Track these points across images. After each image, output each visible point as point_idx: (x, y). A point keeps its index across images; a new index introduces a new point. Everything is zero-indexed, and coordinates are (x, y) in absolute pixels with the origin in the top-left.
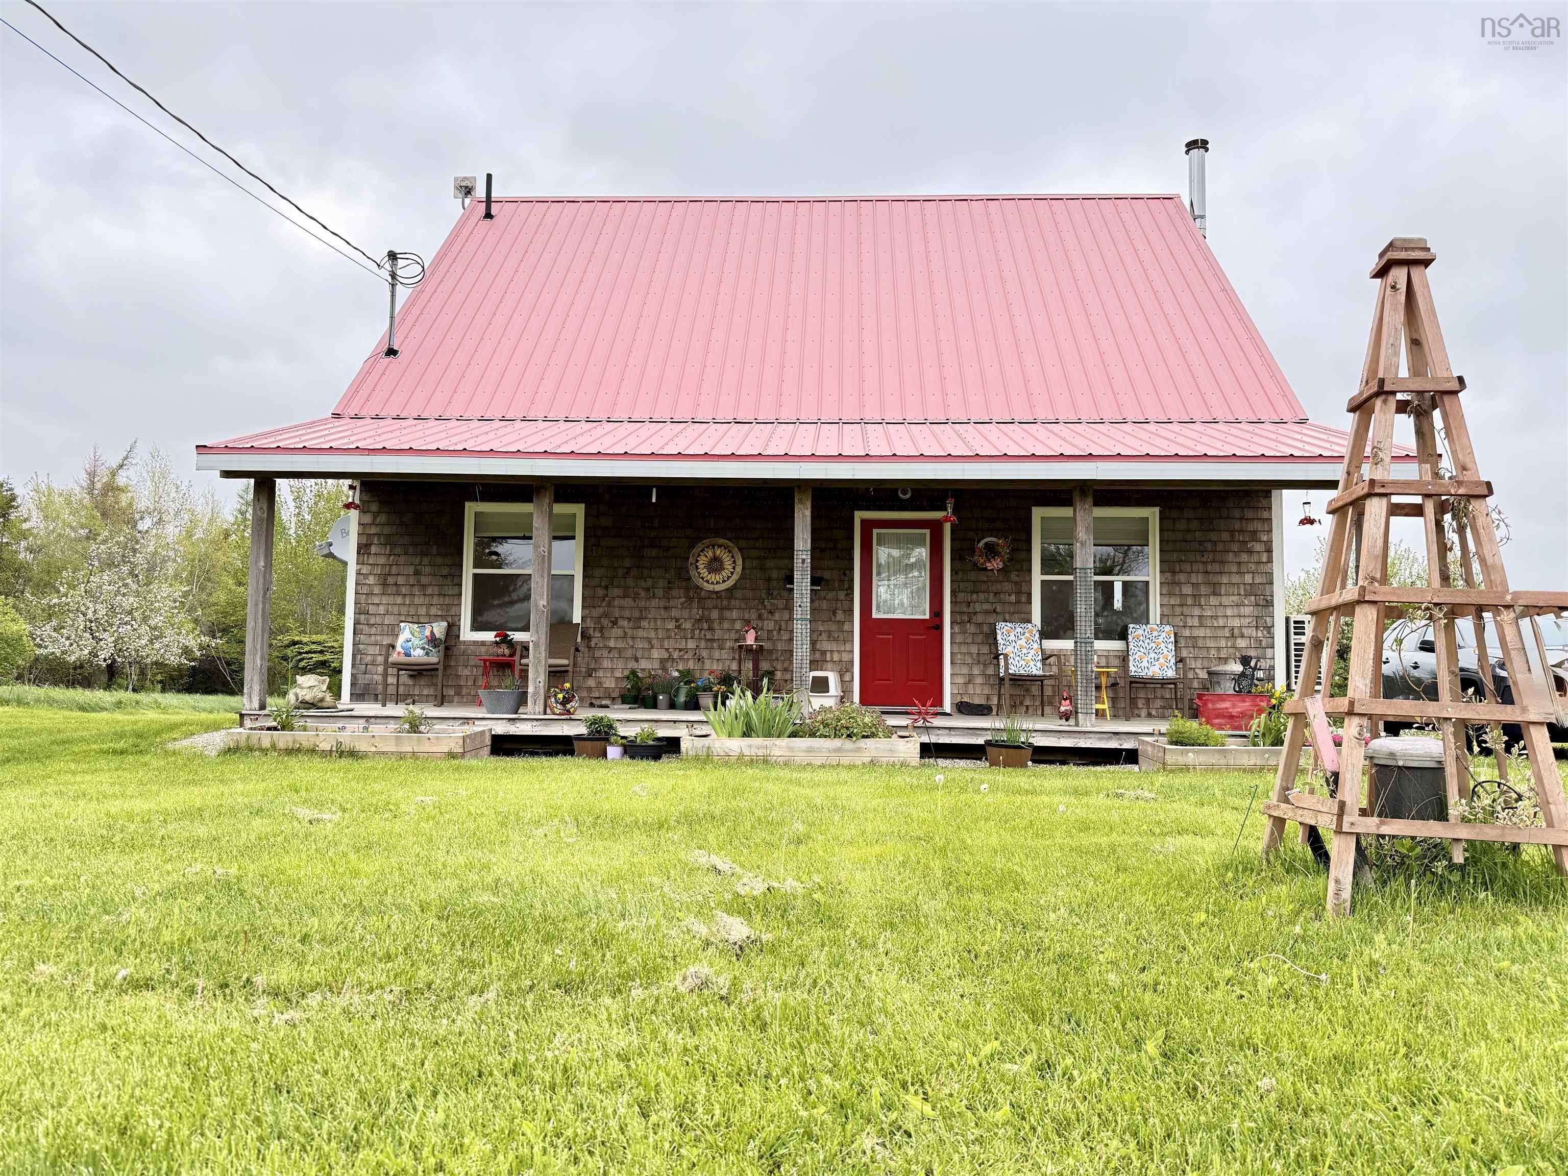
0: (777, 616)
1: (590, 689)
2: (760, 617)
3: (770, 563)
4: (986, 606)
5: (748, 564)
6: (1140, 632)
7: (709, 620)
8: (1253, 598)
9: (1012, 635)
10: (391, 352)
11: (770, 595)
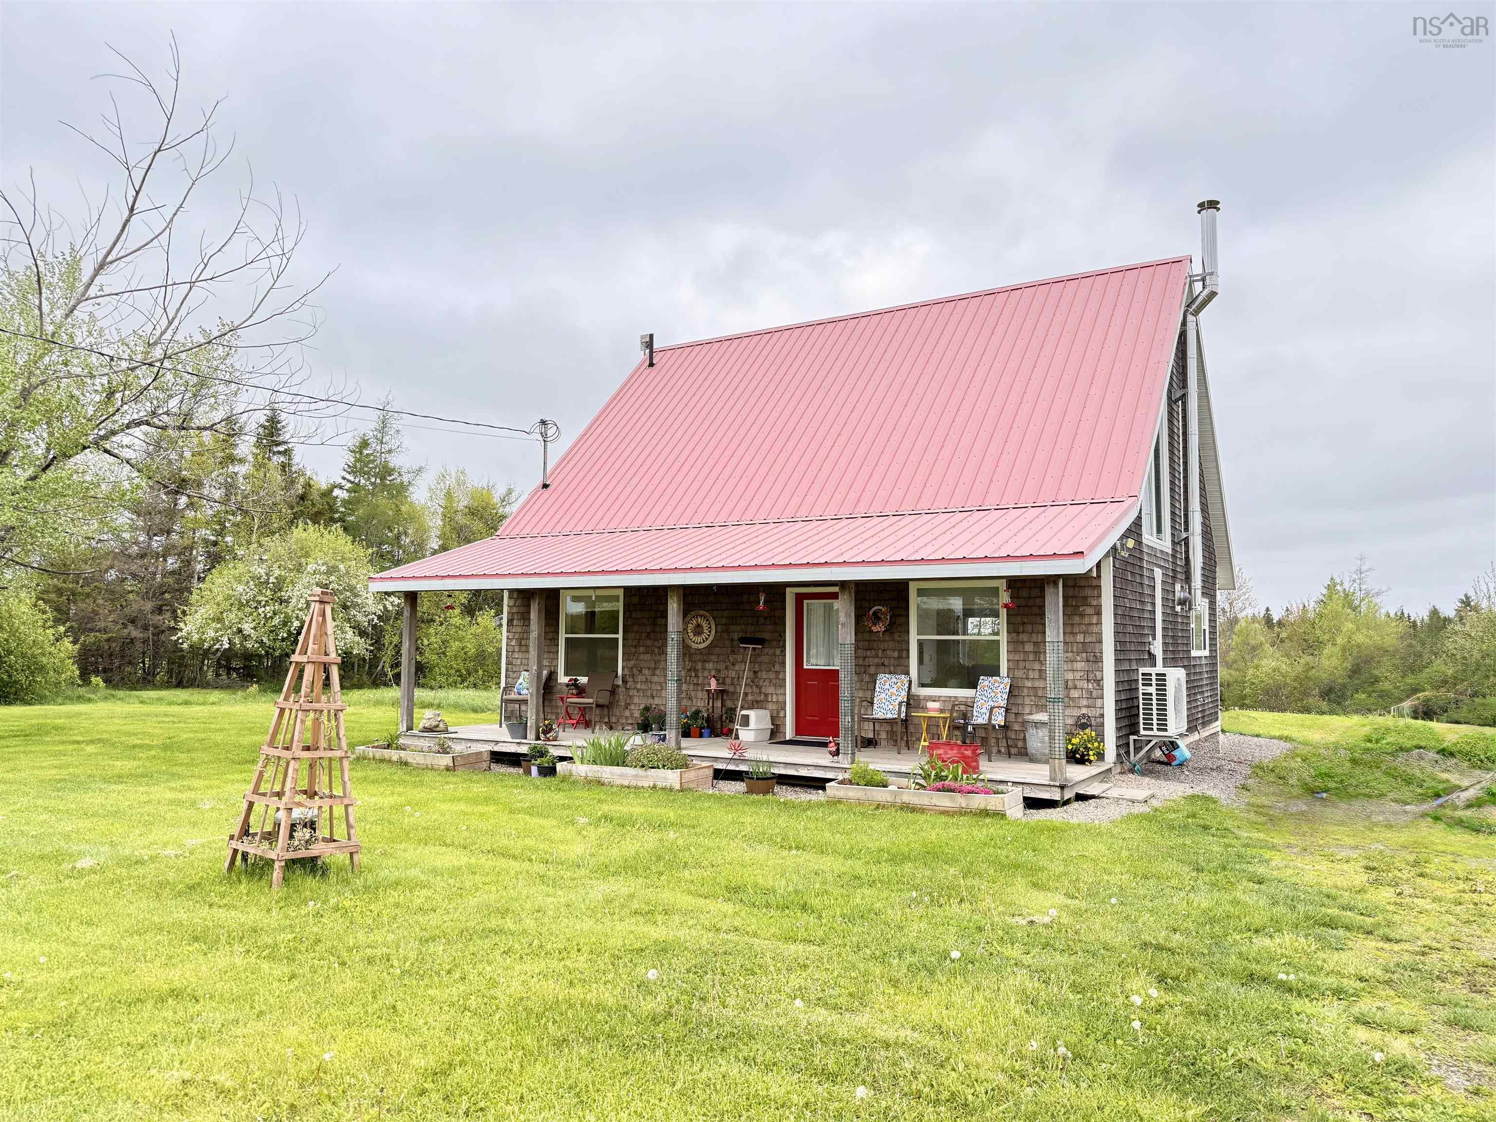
0: (737, 667)
1: (627, 718)
2: (727, 668)
3: (733, 628)
4: (876, 660)
5: (719, 629)
6: (986, 683)
7: (696, 671)
8: (1084, 655)
9: (887, 684)
10: (545, 486)
11: (733, 652)
